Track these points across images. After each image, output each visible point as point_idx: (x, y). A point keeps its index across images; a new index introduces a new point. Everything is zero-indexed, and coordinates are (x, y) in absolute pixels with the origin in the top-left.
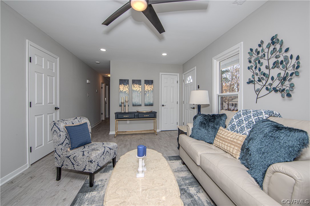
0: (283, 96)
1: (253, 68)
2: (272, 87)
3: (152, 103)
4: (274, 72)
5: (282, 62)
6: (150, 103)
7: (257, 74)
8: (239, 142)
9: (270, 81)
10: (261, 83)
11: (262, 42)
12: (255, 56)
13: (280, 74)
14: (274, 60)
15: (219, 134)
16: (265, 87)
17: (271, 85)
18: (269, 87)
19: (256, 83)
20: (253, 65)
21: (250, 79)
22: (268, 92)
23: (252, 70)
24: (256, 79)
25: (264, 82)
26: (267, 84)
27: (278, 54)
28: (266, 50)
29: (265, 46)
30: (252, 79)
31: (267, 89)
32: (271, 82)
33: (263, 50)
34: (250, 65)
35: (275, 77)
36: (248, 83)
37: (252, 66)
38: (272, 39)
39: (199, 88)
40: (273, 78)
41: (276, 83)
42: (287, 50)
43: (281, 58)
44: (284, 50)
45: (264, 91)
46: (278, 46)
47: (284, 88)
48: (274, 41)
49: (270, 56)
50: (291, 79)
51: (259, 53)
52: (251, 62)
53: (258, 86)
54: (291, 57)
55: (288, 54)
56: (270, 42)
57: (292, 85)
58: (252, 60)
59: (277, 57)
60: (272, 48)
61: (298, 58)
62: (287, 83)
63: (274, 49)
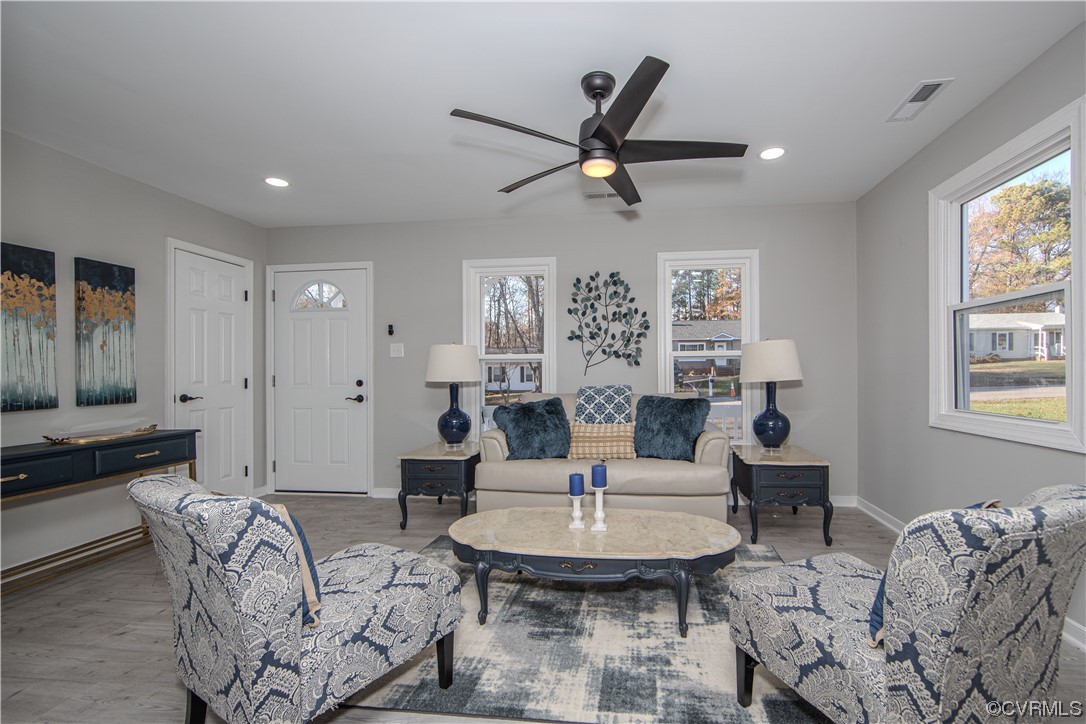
0: (629, 364)
1: (580, 313)
2: (613, 349)
3: (129, 386)
4: (617, 328)
5: (625, 315)
6: (116, 387)
7: (588, 326)
8: (629, 434)
9: (609, 340)
10: (593, 341)
11: (597, 274)
12: (583, 293)
13: (624, 332)
14: (612, 309)
15: (575, 434)
16: (600, 349)
17: (611, 346)
18: (608, 350)
19: (584, 339)
20: (579, 308)
21: (572, 332)
22: (606, 357)
23: (576, 317)
24: (586, 332)
25: (599, 340)
26: (605, 344)
27: (621, 301)
28: (602, 290)
29: (600, 281)
30: (578, 333)
31: (604, 352)
32: (612, 342)
33: (597, 288)
34: (573, 306)
35: (618, 336)
36: (570, 338)
37: (576, 310)
38: (612, 276)
39: (391, 332)
40: (613, 337)
41: (618, 345)
42: (632, 300)
43: (624, 310)
44: (629, 298)
45: (599, 356)
46: (621, 290)
47: (629, 352)
48: (615, 280)
49: (608, 301)
50: (637, 342)
51: (590, 290)
52: (575, 301)
53: (589, 346)
54: (636, 311)
55: (633, 306)
56: (609, 280)
57: (639, 350)
58: (579, 298)
59: (619, 306)
60: (612, 289)
61: (644, 314)
62: (633, 346)
63: (615, 292)
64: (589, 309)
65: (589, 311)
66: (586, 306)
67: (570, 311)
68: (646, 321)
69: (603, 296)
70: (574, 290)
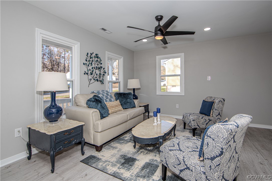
0: (101, 84)
2: (97, 79)
4: (98, 72)
5: (99, 68)
7: (90, 70)
10: (91, 75)
11: (93, 53)
12: (89, 58)
13: (100, 73)
14: (96, 65)
16: (93, 78)
18: (95, 79)
19: (89, 75)
20: (87, 63)
21: (85, 72)
22: (95, 81)
23: (86, 66)
24: (89, 72)
25: (93, 75)
26: (95, 77)
27: (99, 63)
28: (94, 59)
29: (93, 56)
30: (87, 72)
31: (94, 79)
32: (96, 76)
34: (85, 62)
36: (85, 74)
37: (86, 64)
40: (97, 75)
41: (98, 77)
44: (101, 63)
45: (93, 81)
46: (99, 60)
47: (101, 80)
48: (97, 56)
49: (95, 63)
50: (103, 77)
51: (91, 58)
52: (86, 60)
53: (90, 77)
54: (102, 67)
55: (101, 66)
56: (95, 56)
57: (103, 79)
58: (88, 60)
59: (98, 65)
60: (96, 59)
61: (104, 69)
62: (102, 78)
63: (97, 60)
64: (90, 64)
65: (90, 65)
66: (89, 63)
67: (84, 64)
68: (105, 71)
69: (94, 61)
70: (87, 57)
